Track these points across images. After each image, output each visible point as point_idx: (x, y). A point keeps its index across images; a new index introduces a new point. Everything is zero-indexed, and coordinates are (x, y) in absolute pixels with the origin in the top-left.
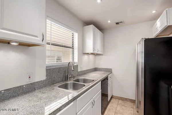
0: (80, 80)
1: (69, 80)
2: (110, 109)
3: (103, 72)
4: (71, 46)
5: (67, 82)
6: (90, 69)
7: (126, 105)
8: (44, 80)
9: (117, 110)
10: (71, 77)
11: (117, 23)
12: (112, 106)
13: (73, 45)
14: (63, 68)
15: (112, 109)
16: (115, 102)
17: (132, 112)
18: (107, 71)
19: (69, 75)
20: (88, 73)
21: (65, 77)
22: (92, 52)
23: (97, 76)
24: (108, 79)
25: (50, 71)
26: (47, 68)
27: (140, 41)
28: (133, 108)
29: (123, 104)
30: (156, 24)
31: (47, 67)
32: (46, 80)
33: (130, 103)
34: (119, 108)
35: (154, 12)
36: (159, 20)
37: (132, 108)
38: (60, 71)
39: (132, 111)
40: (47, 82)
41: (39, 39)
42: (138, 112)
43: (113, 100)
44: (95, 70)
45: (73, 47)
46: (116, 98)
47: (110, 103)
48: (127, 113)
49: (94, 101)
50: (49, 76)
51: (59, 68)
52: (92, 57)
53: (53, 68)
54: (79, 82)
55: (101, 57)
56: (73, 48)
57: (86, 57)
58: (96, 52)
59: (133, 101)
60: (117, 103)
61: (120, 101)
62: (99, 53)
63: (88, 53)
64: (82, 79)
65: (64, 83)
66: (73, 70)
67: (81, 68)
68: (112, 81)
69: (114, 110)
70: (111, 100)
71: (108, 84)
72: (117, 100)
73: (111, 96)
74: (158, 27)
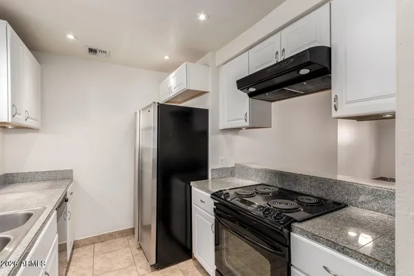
7: (114, 248)
9: (96, 268)
11: (92, 51)
12: (81, 268)
16: (85, 255)
17: (130, 255)
24: (66, 201)
27: (150, 106)
28: (129, 246)
29: (105, 249)
30: (169, 81)
33: (120, 241)
34: (99, 263)
35: (167, 58)
36: (173, 74)
37: (126, 247)
39: (128, 252)
42: (140, 248)
43: (79, 253)
44: (6, 180)
46: (85, 245)
48: (119, 264)
58: (20, 120)
59: (127, 232)
60: (91, 254)
61: (98, 247)
68: (73, 204)
70: (72, 254)
71: (68, 214)
72: (88, 247)
73: (73, 243)
74: (172, 86)
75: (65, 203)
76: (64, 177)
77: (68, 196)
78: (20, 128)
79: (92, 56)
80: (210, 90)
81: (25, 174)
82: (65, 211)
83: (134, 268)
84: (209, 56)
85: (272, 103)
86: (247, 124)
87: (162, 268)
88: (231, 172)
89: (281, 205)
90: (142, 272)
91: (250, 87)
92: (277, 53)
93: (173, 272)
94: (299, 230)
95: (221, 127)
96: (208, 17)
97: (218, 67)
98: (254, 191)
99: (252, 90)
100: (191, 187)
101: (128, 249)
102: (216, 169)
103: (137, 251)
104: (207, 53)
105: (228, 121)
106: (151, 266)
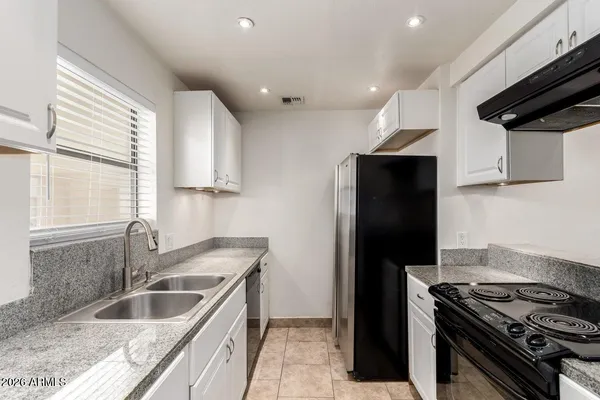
0: (170, 282)
1: (128, 288)
2: (266, 362)
3: (241, 251)
4: (127, 159)
5: (125, 297)
6: (199, 244)
7: (309, 339)
8: (22, 302)
9: (287, 355)
10: (138, 276)
11: (286, 100)
12: (273, 350)
13: (134, 154)
14: (103, 245)
15: (273, 358)
16: (278, 337)
17: (324, 351)
18: (252, 247)
19: (128, 270)
20: (192, 256)
21: (113, 278)
22: (209, 183)
23: (229, 265)
24: (259, 271)
25: (47, 259)
26: (35, 250)
27: (347, 159)
28: (326, 340)
29: (299, 336)
30: (378, 121)
31: (33, 243)
32: (30, 300)
33: (316, 332)
34: (291, 351)
35: (373, 89)
36: (383, 111)
37: (323, 340)
38: (92, 259)
39: (323, 348)
40: (37, 306)
41: (34, 127)
42: (338, 347)
43: (273, 333)
44: (214, 244)
45: (134, 161)
46: (279, 326)
47: (265, 343)
48: (312, 358)
49: (231, 340)
50: (46, 280)
51: (89, 246)
52: (202, 200)
53: (63, 249)
54: (167, 289)
55: (232, 200)
56: (136, 168)
57: (184, 200)
58: (222, 184)
59: (325, 323)
60: (284, 338)
61: (292, 332)
62: (230, 187)
63: (190, 188)
64: (177, 278)
65: (115, 301)
66: (154, 247)
67: (168, 239)
68: (268, 277)
69: (280, 360)
70: (266, 333)
71: (261, 286)
72: (283, 329)
73: (267, 321)
74: (381, 127)
75: (257, 274)
76: (260, 245)
77: (262, 267)
78: (224, 193)
79: (287, 106)
80: (439, 125)
81: (228, 238)
82: (257, 282)
83: (328, 369)
84: (437, 74)
85: (565, 134)
86: (504, 176)
87: (362, 381)
88: (482, 258)
89: (558, 324)
90: (337, 376)
91: (504, 112)
92: (560, 42)
93: (378, 390)
94: (576, 373)
95: (460, 183)
96: (424, 20)
97: (453, 87)
98: (513, 292)
99: (508, 117)
100: (406, 274)
101: (324, 343)
102: (450, 251)
103: (335, 350)
104: (434, 69)
105: (469, 173)
106: (348, 372)
